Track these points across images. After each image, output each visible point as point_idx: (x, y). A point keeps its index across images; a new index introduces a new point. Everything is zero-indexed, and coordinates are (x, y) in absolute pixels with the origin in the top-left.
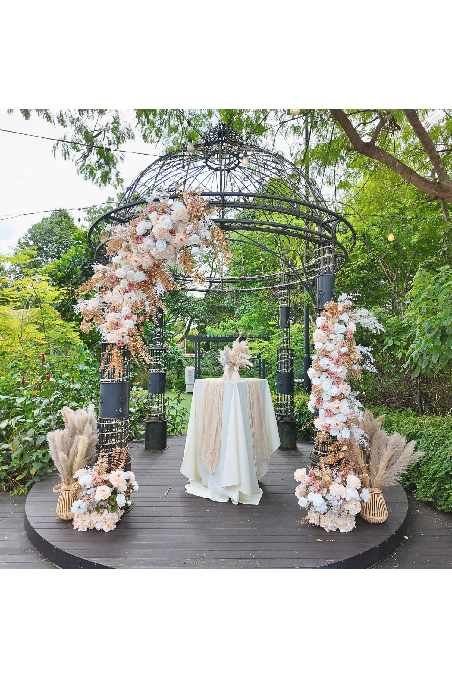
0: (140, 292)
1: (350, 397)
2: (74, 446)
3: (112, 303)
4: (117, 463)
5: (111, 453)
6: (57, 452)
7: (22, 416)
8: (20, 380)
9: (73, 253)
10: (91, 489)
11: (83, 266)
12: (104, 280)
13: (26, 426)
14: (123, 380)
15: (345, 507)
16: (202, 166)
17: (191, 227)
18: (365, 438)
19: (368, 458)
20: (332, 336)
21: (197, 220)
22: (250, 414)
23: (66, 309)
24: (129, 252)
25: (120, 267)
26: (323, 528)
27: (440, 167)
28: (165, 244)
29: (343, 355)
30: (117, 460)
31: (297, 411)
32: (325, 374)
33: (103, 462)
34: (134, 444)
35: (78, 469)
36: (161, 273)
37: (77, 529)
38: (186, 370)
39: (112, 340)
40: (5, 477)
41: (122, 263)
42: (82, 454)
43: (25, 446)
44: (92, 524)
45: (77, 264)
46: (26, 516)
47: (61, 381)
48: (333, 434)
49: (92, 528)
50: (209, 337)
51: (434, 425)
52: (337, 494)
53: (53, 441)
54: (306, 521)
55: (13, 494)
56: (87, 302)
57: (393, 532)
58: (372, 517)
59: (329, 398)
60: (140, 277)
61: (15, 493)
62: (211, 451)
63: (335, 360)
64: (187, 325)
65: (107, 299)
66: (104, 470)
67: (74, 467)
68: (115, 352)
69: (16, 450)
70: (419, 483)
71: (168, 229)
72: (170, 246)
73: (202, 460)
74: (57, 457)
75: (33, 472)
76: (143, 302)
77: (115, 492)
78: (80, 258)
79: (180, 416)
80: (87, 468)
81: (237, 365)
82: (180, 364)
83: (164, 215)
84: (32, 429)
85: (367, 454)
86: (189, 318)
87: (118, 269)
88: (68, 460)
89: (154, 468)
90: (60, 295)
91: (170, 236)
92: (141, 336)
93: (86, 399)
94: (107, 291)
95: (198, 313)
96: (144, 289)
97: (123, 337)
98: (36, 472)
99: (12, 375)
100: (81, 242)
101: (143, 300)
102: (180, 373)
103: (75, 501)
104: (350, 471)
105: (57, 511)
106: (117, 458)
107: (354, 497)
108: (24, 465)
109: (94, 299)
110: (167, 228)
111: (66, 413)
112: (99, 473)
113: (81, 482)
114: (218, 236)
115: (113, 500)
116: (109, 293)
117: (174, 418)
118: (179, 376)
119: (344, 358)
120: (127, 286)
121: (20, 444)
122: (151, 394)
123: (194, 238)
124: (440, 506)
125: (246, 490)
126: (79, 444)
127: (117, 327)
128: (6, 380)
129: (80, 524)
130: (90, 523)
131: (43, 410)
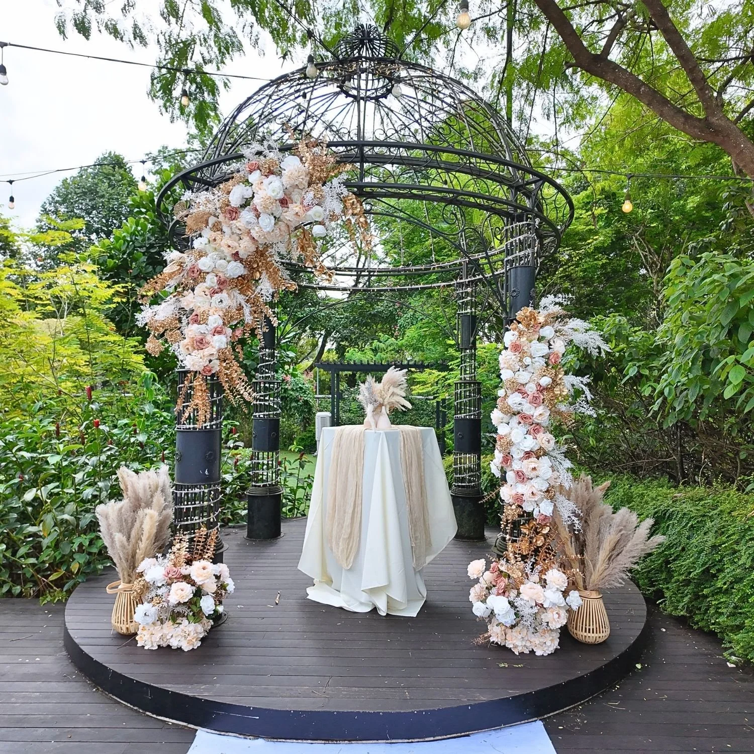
0: (236, 292)
1: (554, 454)
2: (137, 524)
3: (193, 310)
4: (201, 550)
5: (193, 536)
6: (111, 534)
7: (58, 484)
8: (53, 428)
9: (131, 227)
10: (164, 588)
11: (148, 248)
12: (182, 275)
13: (63, 498)
14: (211, 426)
15: (543, 617)
16: (334, 93)
17: (311, 195)
18: (577, 516)
19: (583, 547)
20: (527, 361)
21: (320, 185)
22: (405, 479)
23: (121, 318)
24: (219, 232)
25: (206, 255)
26: (510, 649)
27: (706, 94)
28: (273, 221)
29: (544, 389)
30: (202, 546)
31: (487, 480)
32: (516, 419)
33: (181, 547)
34: (231, 530)
35: (143, 559)
36: (267, 263)
37: (143, 647)
38: (316, 417)
39: (193, 365)
40: (33, 576)
41: (209, 248)
42: (149, 537)
43: (62, 529)
44: (165, 640)
45: (139, 245)
46: (66, 629)
47: (115, 431)
48: (528, 508)
49: (165, 645)
50: (355, 363)
51: (692, 500)
52: (531, 598)
53: (106, 517)
54: (485, 638)
55: (45, 602)
56: (156, 307)
57: (615, 655)
58: (585, 634)
59: (522, 455)
60: (236, 269)
61: (49, 599)
62: (346, 536)
63: (530, 397)
64: (320, 344)
65: (185, 303)
66: (183, 560)
67: (137, 556)
68: (198, 384)
69: (49, 534)
70: (667, 588)
71: (277, 198)
72: (280, 223)
73: (332, 550)
74: (113, 541)
75: (75, 567)
76: (240, 308)
77: (199, 593)
78: (143, 235)
79: (303, 488)
80: (157, 558)
81: (385, 406)
82: (306, 408)
83: (271, 177)
84: (72, 503)
85: (581, 540)
86: (323, 332)
87: (202, 259)
88: (129, 545)
89: (259, 565)
90: (113, 295)
91: (281, 208)
92: (238, 361)
93: (155, 459)
94: (185, 292)
95: (337, 325)
96: (243, 288)
97: (210, 361)
98: (79, 569)
99: (41, 421)
100: (143, 210)
101: (240, 304)
102: (308, 422)
103: (139, 605)
104: (553, 565)
105: (113, 622)
106: (201, 544)
107: (556, 601)
108: (61, 558)
109: (166, 304)
110: (276, 196)
111: (125, 476)
112: (175, 565)
113: (148, 578)
114: (353, 209)
115: (195, 604)
116: (189, 295)
117: (294, 491)
118: (305, 427)
119: (545, 393)
120: (216, 284)
121: (55, 525)
122: (257, 452)
123: (316, 212)
124: (697, 623)
125: (397, 594)
126: (145, 522)
127: (201, 346)
128: (31, 428)
129: (148, 639)
130: (162, 638)
131: (89, 475)
